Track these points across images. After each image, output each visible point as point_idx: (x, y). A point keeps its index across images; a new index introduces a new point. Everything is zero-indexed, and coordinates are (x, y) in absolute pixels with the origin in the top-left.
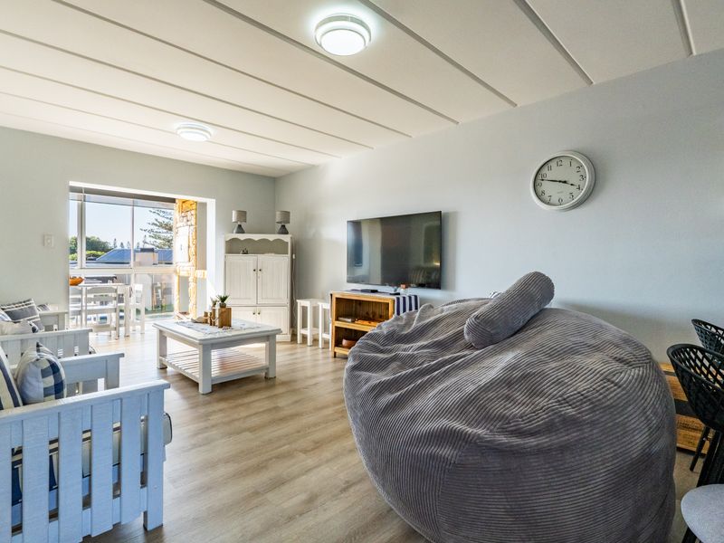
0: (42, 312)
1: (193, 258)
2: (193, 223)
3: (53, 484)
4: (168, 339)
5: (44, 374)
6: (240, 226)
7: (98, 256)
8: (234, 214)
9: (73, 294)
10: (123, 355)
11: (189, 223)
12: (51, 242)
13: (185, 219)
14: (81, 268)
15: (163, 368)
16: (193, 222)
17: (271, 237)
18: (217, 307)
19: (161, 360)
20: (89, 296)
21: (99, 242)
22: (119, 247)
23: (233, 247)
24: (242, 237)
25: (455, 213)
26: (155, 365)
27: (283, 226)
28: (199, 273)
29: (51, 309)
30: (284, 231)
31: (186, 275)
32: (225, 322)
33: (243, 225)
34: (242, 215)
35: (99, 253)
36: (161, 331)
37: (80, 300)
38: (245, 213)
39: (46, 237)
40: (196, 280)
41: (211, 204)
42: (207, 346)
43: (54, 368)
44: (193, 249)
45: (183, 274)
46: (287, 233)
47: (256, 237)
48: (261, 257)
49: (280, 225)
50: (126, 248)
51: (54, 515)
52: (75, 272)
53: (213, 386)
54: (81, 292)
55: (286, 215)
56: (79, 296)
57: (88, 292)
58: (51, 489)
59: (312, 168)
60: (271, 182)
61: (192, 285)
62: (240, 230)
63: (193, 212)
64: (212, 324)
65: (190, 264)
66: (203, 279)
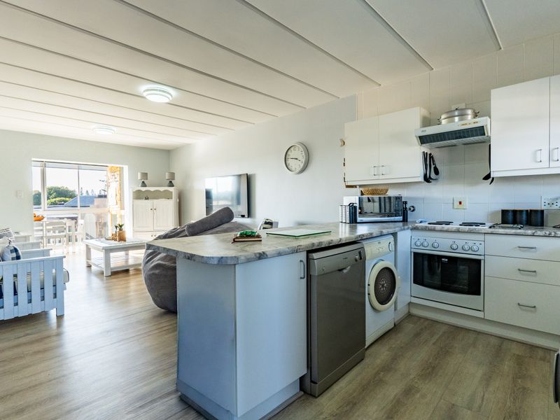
0: (16, 235)
1: (118, 202)
3: (15, 293)
4: (92, 250)
5: (12, 251)
6: (143, 182)
7: (65, 201)
8: (139, 175)
9: (37, 227)
10: (65, 257)
11: (116, 180)
12: (21, 195)
13: (114, 177)
14: (44, 210)
15: (89, 266)
16: (118, 179)
17: (162, 189)
18: (118, 230)
19: (87, 262)
20: (48, 227)
21: (67, 191)
22: (85, 194)
23: (139, 195)
24: (144, 189)
25: (254, 175)
26: (85, 265)
27: (171, 182)
28: (122, 212)
29: (22, 234)
30: (171, 184)
31: (115, 214)
32: (122, 239)
33: (146, 181)
34: (145, 175)
35: (67, 199)
36: (87, 245)
37: (42, 230)
38: (147, 174)
39: (18, 192)
41: (126, 168)
42: (108, 251)
43: (16, 250)
44: (118, 197)
45: (113, 213)
46: (173, 186)
47: (152, 189)
48: (155, 201)
49: (168, 181)
50: (90, 194)
51: (16, 304)
52: (39, 213)
53: (112, 272)
54: (42, 225)
55: (172, 175)
56: (41, 228)
57: (47, 225)
58: (15, 295)
59: (188, 145)
60: (167, 153)
61: (119, 220)
62: (144, 185)
63: (118, 172)
64: (115, 240)
65: (117, 206)
66: (124, 216)
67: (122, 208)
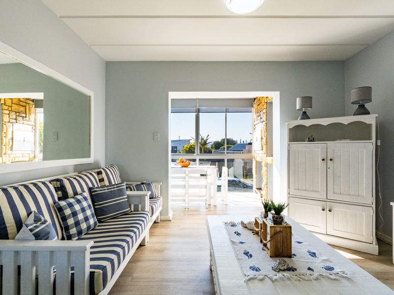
1: (264, 147)
2: (265, 120)
6: (305, 113)
7: (230, 147)
8: (298, 100)
11: (262, 120)
12: (158, 137)
13: (259, 118)
17: (346, 120)
21: (232, 141)
23: (297, 135)
24: (307, 123)
27: (362, 106)
28: (269, 159)
30: (363, 110)
31: (260, 161)
33: (309, 111)
34: (307, 101)
38: (311, 98)
39: (155, 134)
40: (267, 165)
44: (264, 140)
45: (258, 159)
46: (368, 113)
47: (325, 122)
48: (331, 144)
49: (356, 105)
61: (264, 169)
62: (305, 116)
63: (264, 111)
65: (262, 152)
66: (272, 165)
67: (270, 153)
